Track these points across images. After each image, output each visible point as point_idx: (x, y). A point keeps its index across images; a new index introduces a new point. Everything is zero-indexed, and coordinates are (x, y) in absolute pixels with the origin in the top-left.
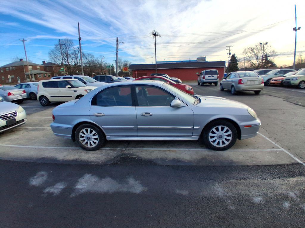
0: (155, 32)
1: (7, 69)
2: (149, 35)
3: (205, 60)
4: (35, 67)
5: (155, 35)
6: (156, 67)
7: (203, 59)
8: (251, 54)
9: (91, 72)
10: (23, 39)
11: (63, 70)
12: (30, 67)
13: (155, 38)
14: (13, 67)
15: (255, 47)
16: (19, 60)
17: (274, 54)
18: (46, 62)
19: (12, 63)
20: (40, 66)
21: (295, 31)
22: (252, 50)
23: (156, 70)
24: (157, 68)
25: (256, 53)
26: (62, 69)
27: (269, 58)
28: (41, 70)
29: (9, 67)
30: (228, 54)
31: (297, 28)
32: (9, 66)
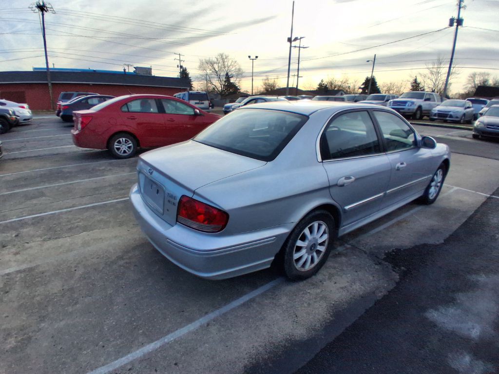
0: (43, 3)
2: (29, 8)
3: (150, 73)
6: (49, 79)
7: (147, 71)
8: (211, 71)
15: (215, 60)
17: (240, 74)
21: (289, 43)
22: (212, 64)
23: (50, 85)
25: (217, 70)
27: (232, 80)
30: (178, 66)
31: (293, 39)
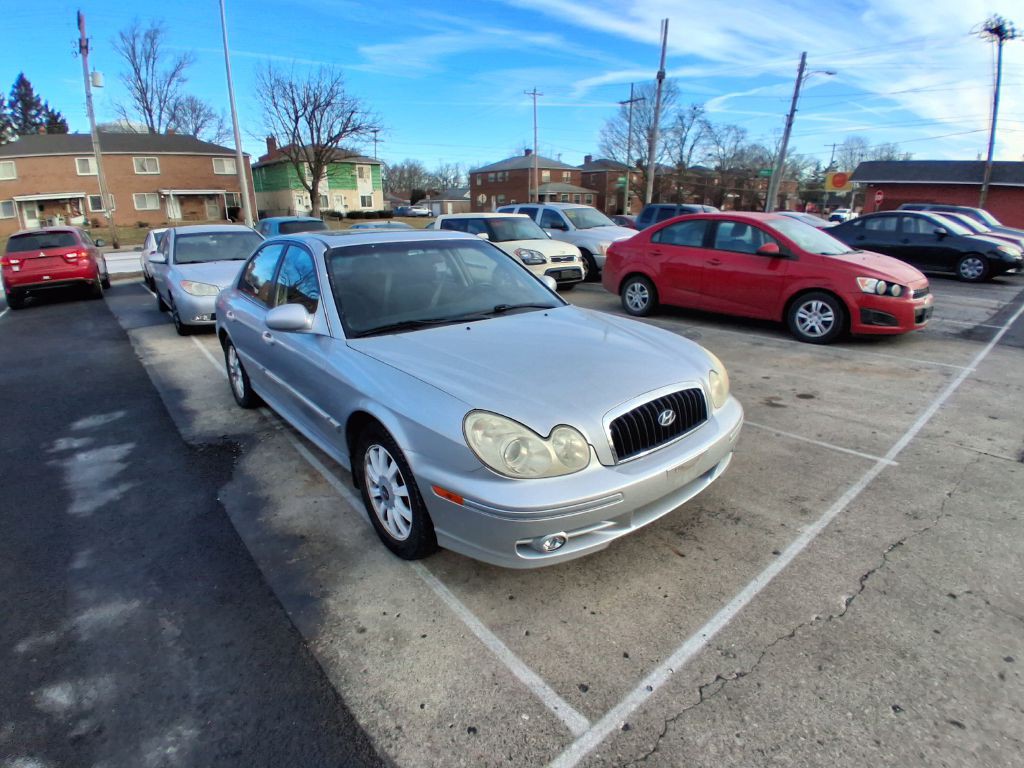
1: (492, 175)
4: (557, 172)
5: (999, 32)
9: (723, 191)
10: (535, 90)
11: (625, 183)
12: (546, 174)
13: (1000, 46)
14: (504, 171)
16: (523, 154)
18: (593, 160)
19: (505, 161)
20: (573, 171)
24: (992, 180)
26: (621, 179)
28: (573, 181)
29: (496, 172)
32: (496, 169)
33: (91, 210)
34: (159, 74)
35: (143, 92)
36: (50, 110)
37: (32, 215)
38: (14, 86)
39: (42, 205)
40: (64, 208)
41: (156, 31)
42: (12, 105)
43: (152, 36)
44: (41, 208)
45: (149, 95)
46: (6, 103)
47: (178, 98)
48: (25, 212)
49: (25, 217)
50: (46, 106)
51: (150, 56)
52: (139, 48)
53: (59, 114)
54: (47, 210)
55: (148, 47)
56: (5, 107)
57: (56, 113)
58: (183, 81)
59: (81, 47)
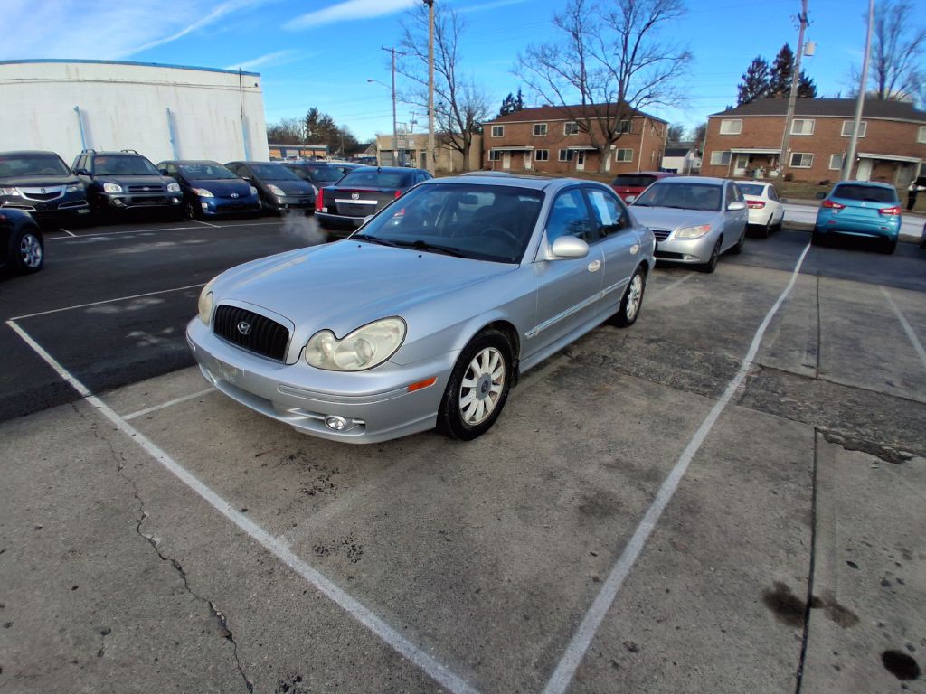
33: (790, 166)
34: (899, 46)
35: (883, 61)
36: (805, 77)
37: (741, 166)
38: (778, 56)
39: (753, 157)
40: (769, 162)
41: (904, 7)
42: (774, 72)
43: (900, 11)
44: (751, 161)
45: (887, 65)
46: (768, 70)
47: (915, 68)
48: (737, 162)
49: (736, 166)
50: (803, 73)
51: (895, 29)
52: (887, 22)
53: (811, 81)
54: (755, 162)
55: (895, 21)
56: (767, 74)
57: (809, 80)
58: (920, 52)
59: (801, 21)
